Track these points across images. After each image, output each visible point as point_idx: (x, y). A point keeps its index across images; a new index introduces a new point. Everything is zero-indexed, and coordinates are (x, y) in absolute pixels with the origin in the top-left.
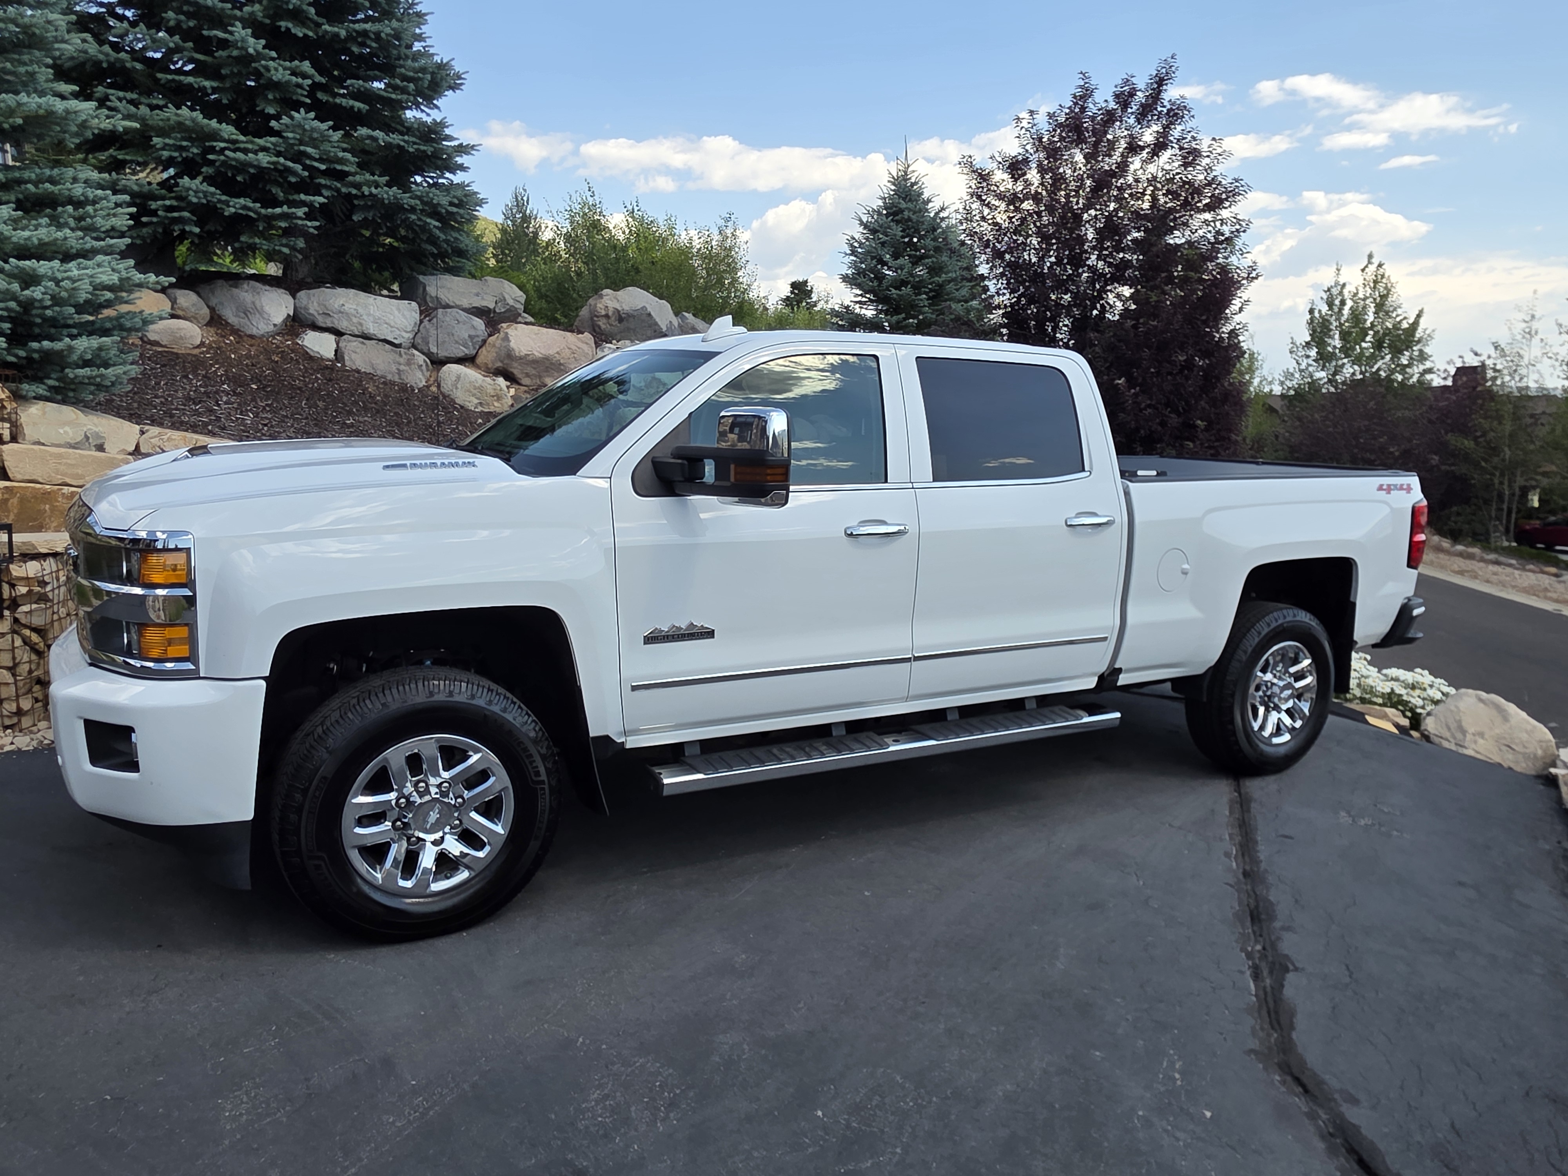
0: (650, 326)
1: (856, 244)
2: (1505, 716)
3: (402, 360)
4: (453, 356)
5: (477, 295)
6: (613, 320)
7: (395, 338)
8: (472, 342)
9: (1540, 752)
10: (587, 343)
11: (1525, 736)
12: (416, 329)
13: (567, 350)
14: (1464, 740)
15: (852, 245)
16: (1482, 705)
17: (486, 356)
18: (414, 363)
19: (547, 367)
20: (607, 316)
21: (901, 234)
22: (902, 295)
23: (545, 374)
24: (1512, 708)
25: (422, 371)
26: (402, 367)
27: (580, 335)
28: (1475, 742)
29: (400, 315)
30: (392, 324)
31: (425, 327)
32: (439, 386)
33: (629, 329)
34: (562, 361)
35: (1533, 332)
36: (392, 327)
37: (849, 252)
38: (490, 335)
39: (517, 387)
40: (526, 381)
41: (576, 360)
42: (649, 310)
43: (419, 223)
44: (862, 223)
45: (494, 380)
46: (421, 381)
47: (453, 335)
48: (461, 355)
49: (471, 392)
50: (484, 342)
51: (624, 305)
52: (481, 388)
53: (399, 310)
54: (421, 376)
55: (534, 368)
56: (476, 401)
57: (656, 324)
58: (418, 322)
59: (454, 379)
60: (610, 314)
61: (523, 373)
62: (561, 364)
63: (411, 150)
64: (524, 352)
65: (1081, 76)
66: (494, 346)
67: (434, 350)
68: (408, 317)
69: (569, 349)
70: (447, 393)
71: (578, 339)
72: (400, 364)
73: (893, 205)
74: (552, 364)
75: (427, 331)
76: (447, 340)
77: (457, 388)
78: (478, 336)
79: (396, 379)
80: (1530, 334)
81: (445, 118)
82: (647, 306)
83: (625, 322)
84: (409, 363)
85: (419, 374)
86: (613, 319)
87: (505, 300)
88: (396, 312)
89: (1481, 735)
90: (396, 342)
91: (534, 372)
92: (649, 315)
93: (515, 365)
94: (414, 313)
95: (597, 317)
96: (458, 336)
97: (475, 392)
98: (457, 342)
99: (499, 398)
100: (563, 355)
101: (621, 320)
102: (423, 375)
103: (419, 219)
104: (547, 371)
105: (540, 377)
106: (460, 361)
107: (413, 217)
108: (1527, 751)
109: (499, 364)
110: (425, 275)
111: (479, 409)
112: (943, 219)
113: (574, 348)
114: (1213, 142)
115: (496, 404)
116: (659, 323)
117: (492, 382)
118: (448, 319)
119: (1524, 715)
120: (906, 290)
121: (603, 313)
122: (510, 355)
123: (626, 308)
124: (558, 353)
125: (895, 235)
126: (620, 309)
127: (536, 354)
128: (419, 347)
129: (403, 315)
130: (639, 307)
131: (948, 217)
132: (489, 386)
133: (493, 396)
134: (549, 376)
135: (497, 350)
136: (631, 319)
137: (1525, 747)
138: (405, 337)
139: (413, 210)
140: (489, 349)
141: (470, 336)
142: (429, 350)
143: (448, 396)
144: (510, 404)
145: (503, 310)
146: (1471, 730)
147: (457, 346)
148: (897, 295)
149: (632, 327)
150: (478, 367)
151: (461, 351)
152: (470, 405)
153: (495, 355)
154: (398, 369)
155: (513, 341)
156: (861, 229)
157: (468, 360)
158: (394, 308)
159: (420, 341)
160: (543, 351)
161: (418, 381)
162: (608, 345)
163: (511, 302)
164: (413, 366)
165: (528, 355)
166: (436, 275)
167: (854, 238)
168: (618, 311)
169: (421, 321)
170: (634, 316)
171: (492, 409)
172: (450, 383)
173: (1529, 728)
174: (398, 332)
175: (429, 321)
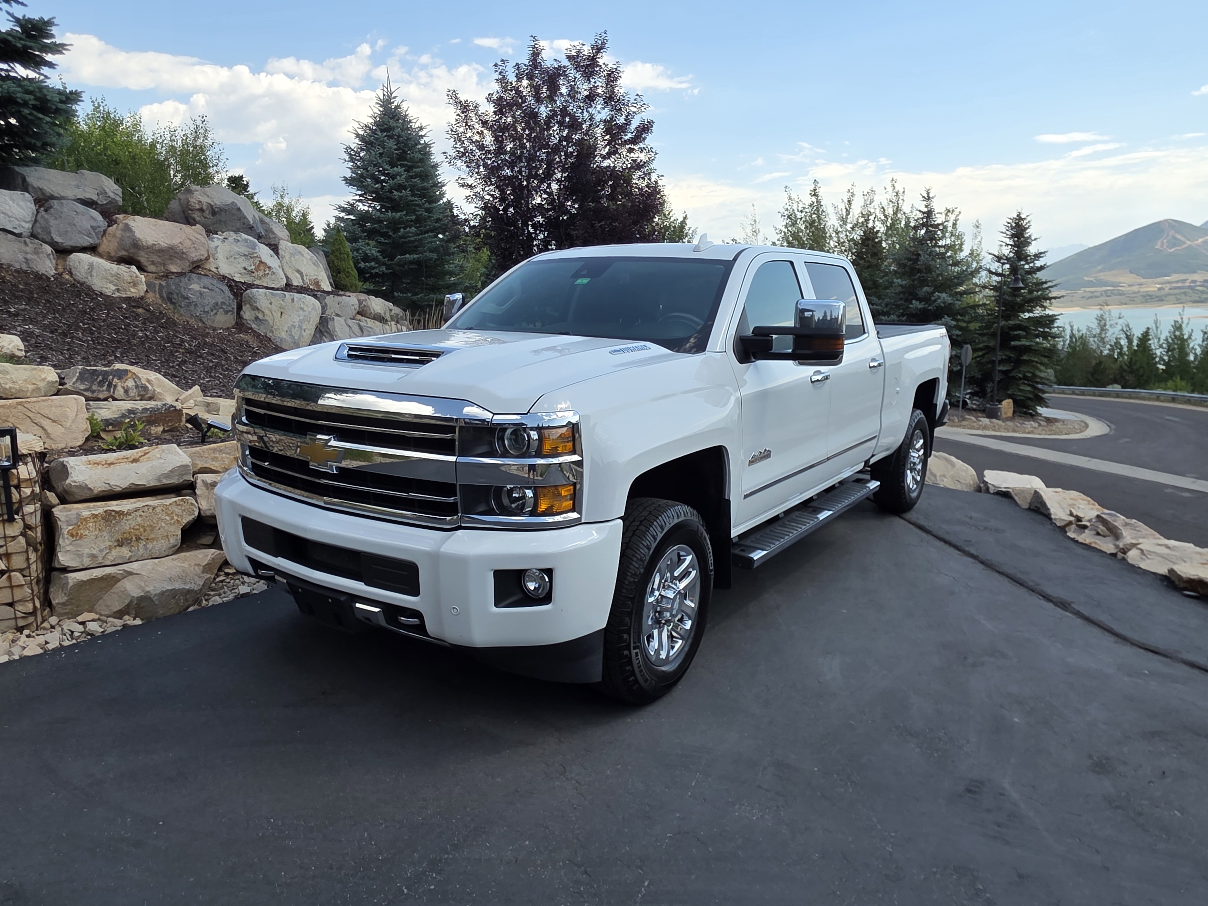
0: (239, 219)
1: (352, 153)
2: (953, 465)
3: (28, 249)
4: (79, 245)
5: (78, 187)
6: (207, 214)
7: (16, 228)
8: (94, 232)
9: (972, 482)
10: (200, 234)
11: (964, 474)
12: (33, 219)
13: (188, 241)
14: (936, 480)
15: (350, 154)
16: (937, 459)
17: (108, 245)
18: (42, 252)
19: (171, 256)
20: (201, 210)
21: (395, 147)
22: (402, 196)
23: (169, 262)
24: (953, 459)
25: (50, 259)
26: (29, 256)
27: (193, 227)
28: (943, 481)
29: (15, 205)
30: (10, 214)
31: (43, 217)
32: (71, 273)
33: (220, 221)
34: (184, 251)
35: (757, 231)
36: (9, 217)
37: (347, 159)
38: (109, 226)
39: (145, 274)
40: (152, 268)
41: (196, 249)
42: (239, 205)
43: (30, 117)
44: (358, 135)
45: (129, 268)
46: (51, 270)
47: (75, 225)
48: (86, 244)
49: (108, 279)
50: (105, 231)
51: (215, 200)
52: (117, 276)
53: (13, 200)
54: (50, 265)
55: (159, 257)
56: (114, 288)
57: (245, 217)
58: (35, 212)
59: (86, 267)
60: (205, 208)
61: (148, 261)
62: (183, 253)
63: (19, 45)
64: (151, 242)
65: (532, 38)
66: (114, 236)
67: (58, 239)
68: (24, 207)
69: (190, 239)
70: (82, 280)
71: (193, 230)
72: (27, 253)
73: (384, 123)
74: (176, 252)
75: (47, 221)
76: (69, 229)
77: (91, 276)
78: (99, 227)
79: (25, 267)
80: (755, 232)
81: (54, 18)
82: (236, 201)
83: (217, 216)
84: (36, 252)
85: (48, 262)
86: (207, 212)
87: (106, 193)
88: (11, 202)
89: (944, 476)
90: (15, 231)
91: (159, 260)
92: (239, 209)
93: (142, 253)
94: (29, 204)
95: (192, 210)
96: (80, 226)
97: (113, 279)
98: (80, 232)
99: (135, 284)
100: (185, 245)
101: (214, 213)
102: (52, 263)
103: (31, 114)
104: (170, 259)
105: (164, 265)
106: (84, 250)
107: (27, 111)
108: (967, 482)
109: (124, 253)
110: (18, 166)
111: (117, 295)
112: (422, 137)
113: (194, 239)
114: (637, 97)
115: (132, 290)
116: (248, 217)
117: (128, 270)
118: (66, 210)
119: (960, 461)
120: (406, 193)
121: (198, 207)
122: (136, 244)
123: (218, 203)
124: (180, 243)
125: (391, 148)
126: (212, 203)
127: (162, 244)
128: (40, 237)
129: (18, 204)
130: (229, 202)
131: (424, 136)
132: (125, 274)
133: (130, 283)
134: (172, 264)
135: (118, 240)
136: (223, 213)
137: (965, 480)
138: (26, 227)
139: (25, 104)
140: (109, 239)
141: (92, 227)
142: (52, 239)
143: (84, 283)
144: (145, 290)
145: (105, 202)
146: (938, 474)
147: (81, 235)
148: (399, 196)
149: (223, 219)
150: (101, 256)
151: (87, 241)
152: (107, 291)
153: (117, 244)
154: (26, 258)
155: (136, 232)
156: (357, 141)
157: (92, 249)
158: (7, 198)
159: (39, 231)
160: (167, 242)
161: (48, 270)
162: (215, 236)
163: (112, 195)
164: (41, 255)
165: (155, 245)
166: (31, 166)
167: (350, 148)
168: (212, 206)
169: (38, 212)
170: (226, 211)
171: (129, 294)
172: (83, 271)
173: (965, 468)
174: (17, 222)
175: (46, 211)
